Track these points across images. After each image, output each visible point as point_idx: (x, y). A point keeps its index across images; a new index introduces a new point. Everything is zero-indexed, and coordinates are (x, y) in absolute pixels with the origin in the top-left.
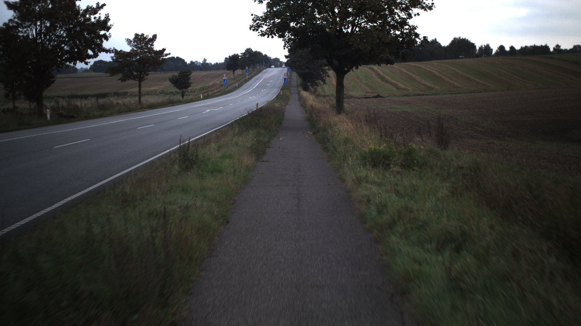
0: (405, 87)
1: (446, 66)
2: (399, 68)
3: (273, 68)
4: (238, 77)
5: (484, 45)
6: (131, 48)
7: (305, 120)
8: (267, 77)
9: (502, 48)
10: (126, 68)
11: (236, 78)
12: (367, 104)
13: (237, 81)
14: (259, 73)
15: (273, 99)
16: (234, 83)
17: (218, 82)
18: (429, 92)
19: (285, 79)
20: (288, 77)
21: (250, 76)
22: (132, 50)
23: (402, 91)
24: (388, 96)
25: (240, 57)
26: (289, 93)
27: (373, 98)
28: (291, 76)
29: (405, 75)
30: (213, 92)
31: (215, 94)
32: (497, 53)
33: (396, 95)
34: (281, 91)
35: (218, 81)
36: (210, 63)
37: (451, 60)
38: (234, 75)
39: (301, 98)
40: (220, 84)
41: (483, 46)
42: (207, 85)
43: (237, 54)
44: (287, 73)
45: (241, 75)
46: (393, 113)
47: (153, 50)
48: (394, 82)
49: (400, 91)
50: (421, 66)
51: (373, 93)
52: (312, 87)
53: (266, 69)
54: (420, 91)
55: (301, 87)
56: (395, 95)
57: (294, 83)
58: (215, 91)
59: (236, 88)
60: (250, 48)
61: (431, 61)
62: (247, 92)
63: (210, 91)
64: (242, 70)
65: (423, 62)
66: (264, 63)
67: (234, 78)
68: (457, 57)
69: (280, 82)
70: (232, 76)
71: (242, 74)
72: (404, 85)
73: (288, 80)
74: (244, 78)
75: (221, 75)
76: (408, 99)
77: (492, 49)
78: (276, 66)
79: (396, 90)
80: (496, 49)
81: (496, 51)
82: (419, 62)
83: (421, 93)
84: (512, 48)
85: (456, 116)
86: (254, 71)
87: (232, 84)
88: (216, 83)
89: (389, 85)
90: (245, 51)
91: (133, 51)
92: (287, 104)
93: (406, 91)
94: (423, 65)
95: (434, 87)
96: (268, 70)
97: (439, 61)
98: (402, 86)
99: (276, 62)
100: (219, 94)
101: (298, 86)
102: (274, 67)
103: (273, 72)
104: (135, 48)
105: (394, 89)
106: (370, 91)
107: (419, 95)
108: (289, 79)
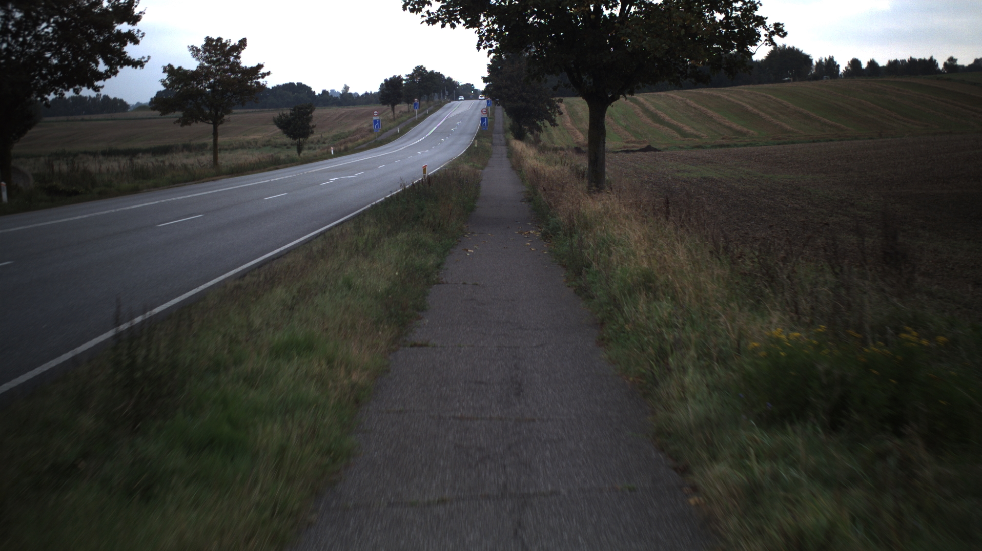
0: (695, 132)
1: (764, 94)
2: (681, 98)
3: (461, 100)
4: (401, 116)
5: (826, 60)
6: (197, 63)
7: (522, 201)
8: (452, 115)
9: (855, 63)
10: (190, 101)
11: (398, 117)
12: (633, 164)
13: (399, 123)
14: (438, 109)
15: (461, 156)
16: (394, 127)
17: (365, 126)
18: (738, 140)
19: (483, 119)
20: (488, 116)
21: (421, 114)
22: (201, 67)
23: (690, 139)
24: (666, 149)
25: (404, 82)
26: (490, 144)
27: (641, 153)
28: (493, 114)
29: (693, 110)
30: (356, 142)
31: (359, 147)
32: (847, 72)
33: (681, 146)
34: (476, 141)
35: (366, 122)
36: (356, 94)
37: (771, 85)
38: (394, 112)
39: (511, 153)
40: (369, 128)
41: (823, 61)
42: (346, 131)
43: (399, 77)
44: (487, 109)
45: (406, 112)
46: (686, 182)
47: (239, 67)
48: (675, 122)
49: (687, 139)
50: (720, 95)
51: (638, 142)
52: (532, 133)
53: (450, 102)
54: (723, 139)
55: (511, 132)
56: (679, 147)
57: (499, 126)
58: (360, 141)
59: (396, 136)
60: (422, 66)
61: (737, 87)
62: (415, 143)
63: (350, 141)
64: (408, 104)
65: (723, 89)
66: (447, 93)
67: (394, 117)
68: (779, 80)
69: (475, 125)
70: (391, 115)
71: (409, 111)
72: (693, 128)
73: (489, 120)
74: (411, 119)
75: (371, 114)
76: (706, 153)
77: (839, 66)
78: (467, 98)
79: (679, 137)
80: (846, 65)
81: (845, 70)
82: (715, 89)
83: (724, 141)
84: (872, 64)
85: (805, 187)
86: (430, 106)
87: (390, 128)
88: (362, 126)
89: (666, 128)
90: (414, 70)
91: (202, 70)
92: (485, 165)
93: (697, 140)
94: (725, 93)
95: (748, 132)
96: (453, 105)
97: (751, 86)
98: (689, 129)
99: (468, 91)
100: (364, 146)
101: (505, 131)
102: (463, 98)
103: (461, 107)
104: (206, 62)
105: (676, 135)
106: (633, 139)
107: (721, 146)
108: (490, 118)
